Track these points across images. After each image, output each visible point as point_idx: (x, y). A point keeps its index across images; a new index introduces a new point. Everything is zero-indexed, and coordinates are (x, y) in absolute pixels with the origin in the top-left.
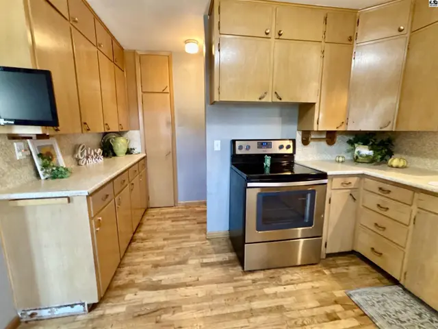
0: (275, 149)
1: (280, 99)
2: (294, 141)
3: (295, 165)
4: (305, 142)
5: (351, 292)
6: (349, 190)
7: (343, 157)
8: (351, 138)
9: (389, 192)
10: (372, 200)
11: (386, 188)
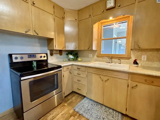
0: (38, 58)
1: (38, 34)
2: (47, 54)
3: (49, 64)
4: (52, 55)
5: (75, 108)
6: (69, 71)
7: (65, 59)
8: (67, 53)
9: (80, 69)
10: (76, 72)
11: (79, 68)
